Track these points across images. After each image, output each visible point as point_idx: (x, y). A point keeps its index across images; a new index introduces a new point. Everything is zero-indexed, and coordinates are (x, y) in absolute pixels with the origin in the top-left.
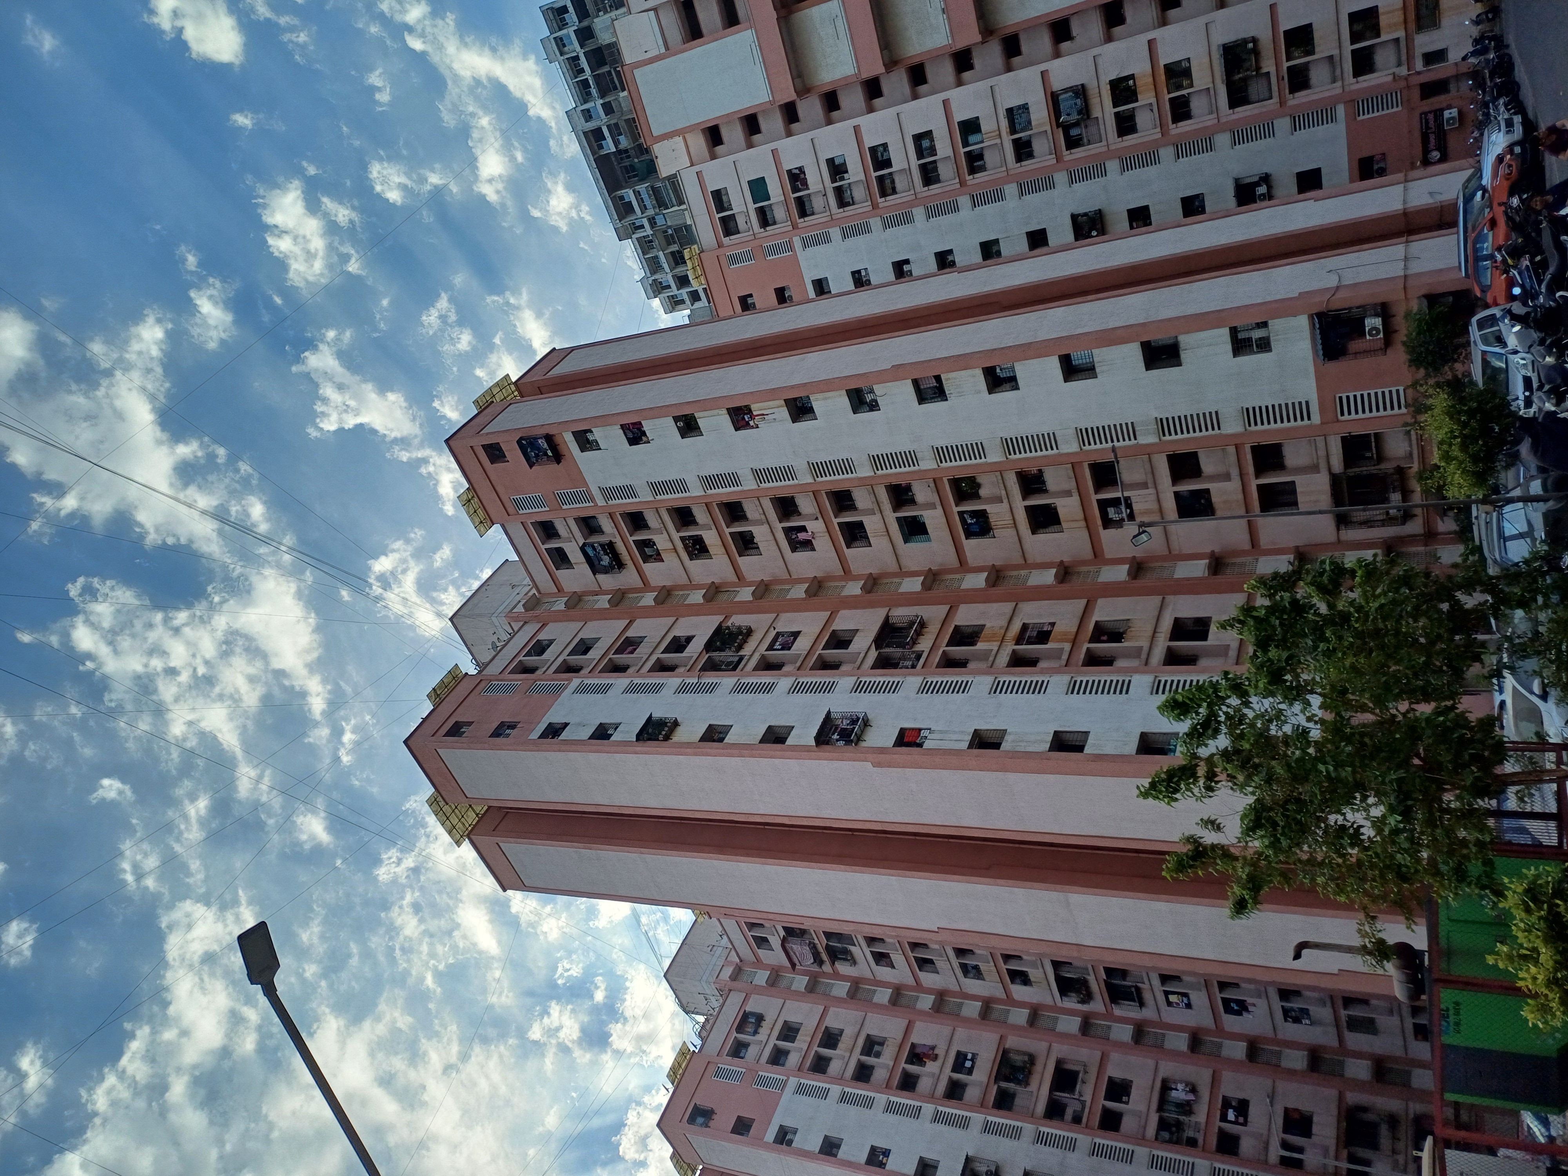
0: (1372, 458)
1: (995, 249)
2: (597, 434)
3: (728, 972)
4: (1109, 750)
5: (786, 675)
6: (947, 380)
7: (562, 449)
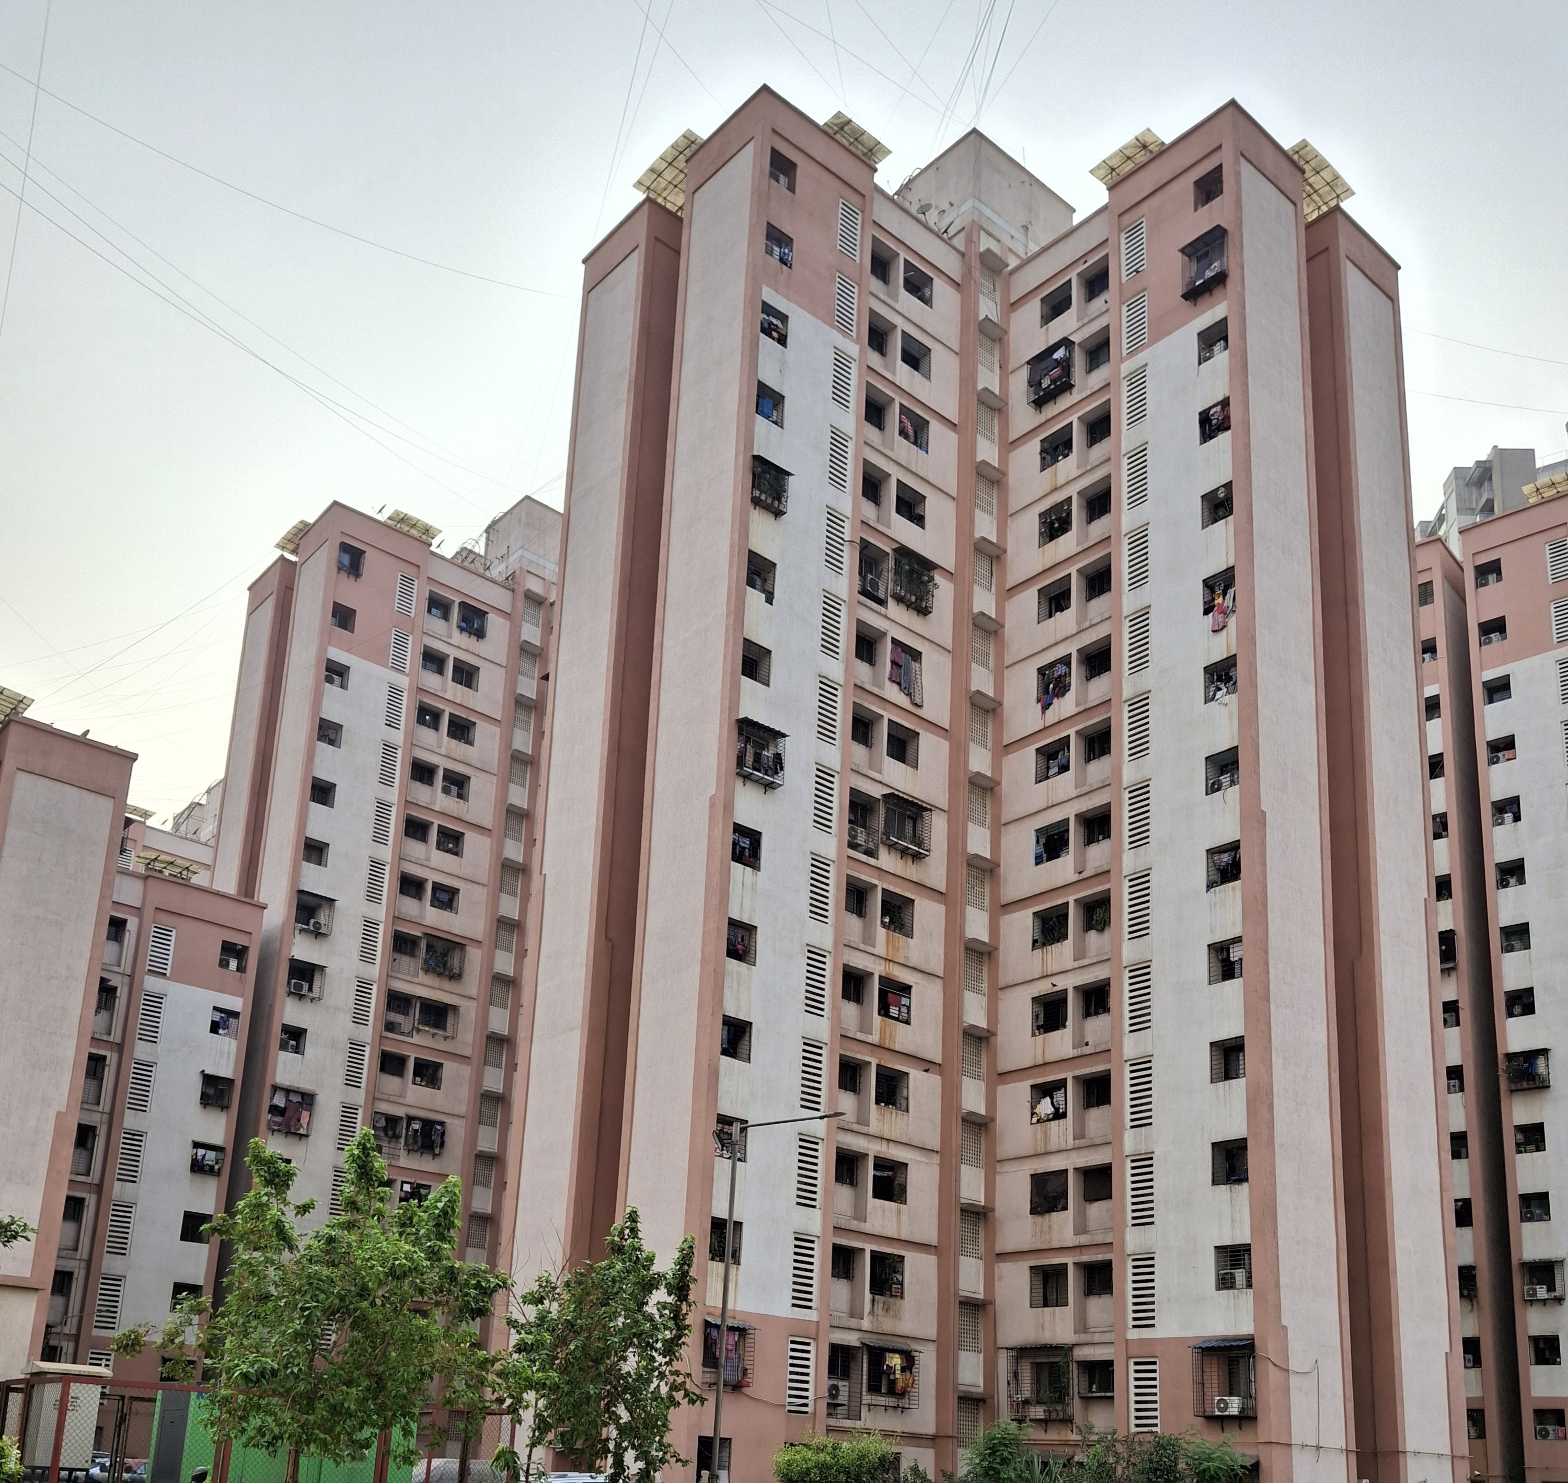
0: (1090, 1391)
1: (1516, 943)
2: (1221, 358)
3: (536, 586)
4: (724, 1084)
5: (848, 670)
6: (1234, 888)
7: (1205, 301)
